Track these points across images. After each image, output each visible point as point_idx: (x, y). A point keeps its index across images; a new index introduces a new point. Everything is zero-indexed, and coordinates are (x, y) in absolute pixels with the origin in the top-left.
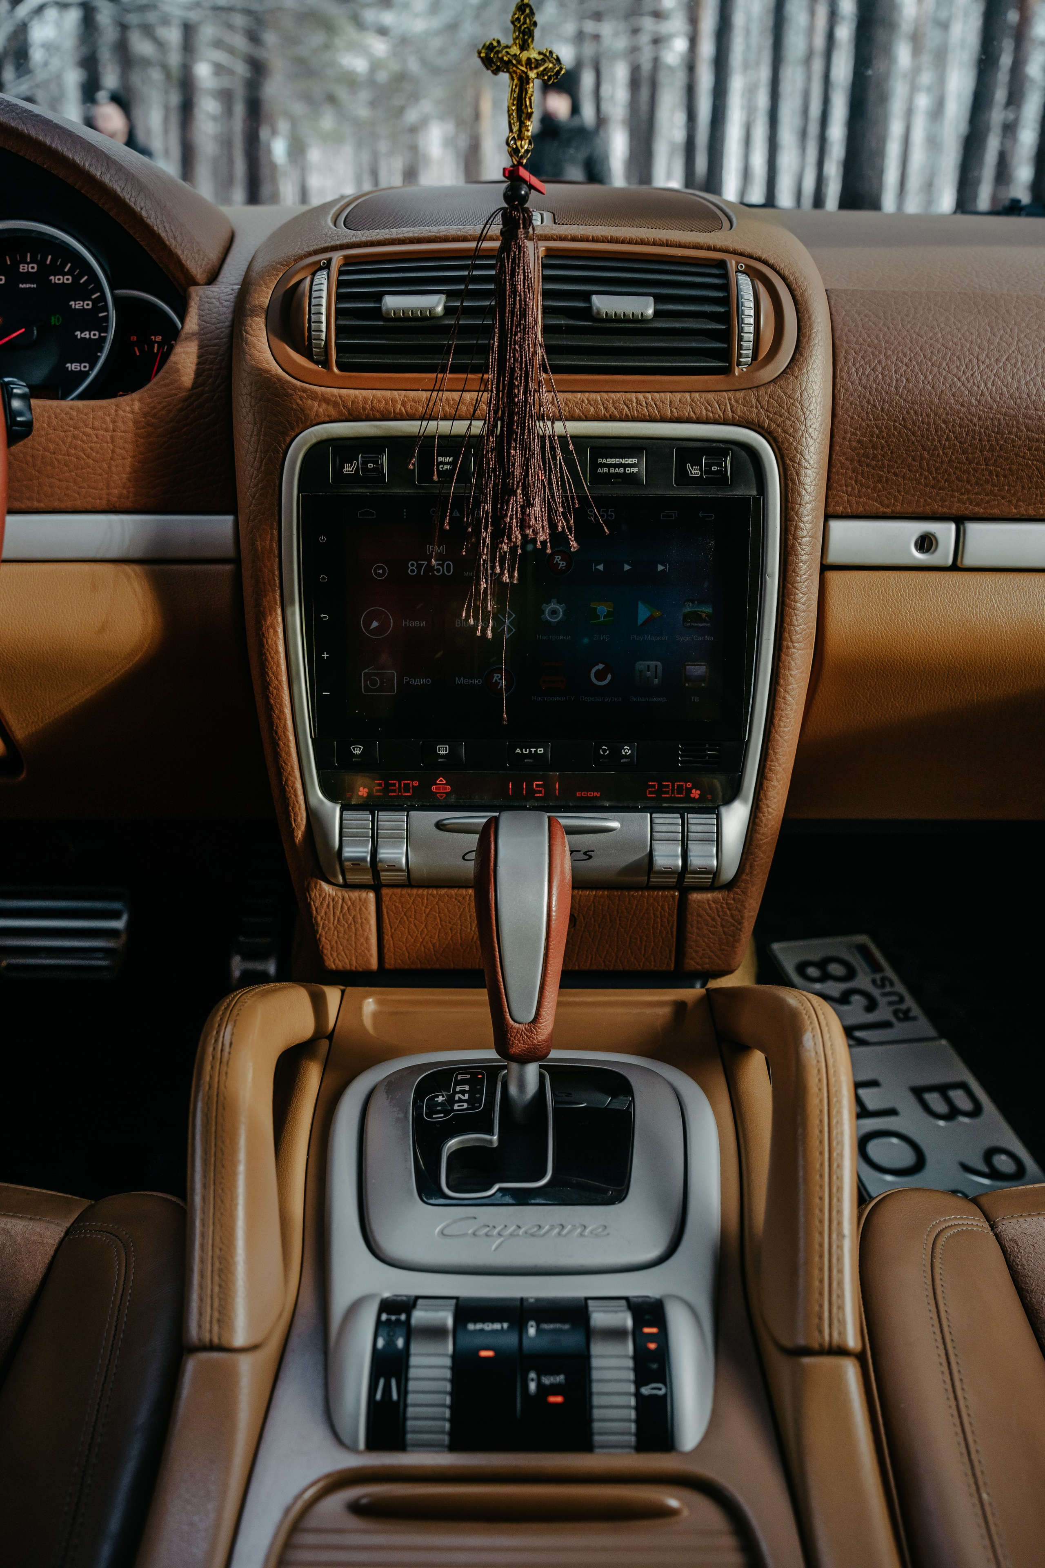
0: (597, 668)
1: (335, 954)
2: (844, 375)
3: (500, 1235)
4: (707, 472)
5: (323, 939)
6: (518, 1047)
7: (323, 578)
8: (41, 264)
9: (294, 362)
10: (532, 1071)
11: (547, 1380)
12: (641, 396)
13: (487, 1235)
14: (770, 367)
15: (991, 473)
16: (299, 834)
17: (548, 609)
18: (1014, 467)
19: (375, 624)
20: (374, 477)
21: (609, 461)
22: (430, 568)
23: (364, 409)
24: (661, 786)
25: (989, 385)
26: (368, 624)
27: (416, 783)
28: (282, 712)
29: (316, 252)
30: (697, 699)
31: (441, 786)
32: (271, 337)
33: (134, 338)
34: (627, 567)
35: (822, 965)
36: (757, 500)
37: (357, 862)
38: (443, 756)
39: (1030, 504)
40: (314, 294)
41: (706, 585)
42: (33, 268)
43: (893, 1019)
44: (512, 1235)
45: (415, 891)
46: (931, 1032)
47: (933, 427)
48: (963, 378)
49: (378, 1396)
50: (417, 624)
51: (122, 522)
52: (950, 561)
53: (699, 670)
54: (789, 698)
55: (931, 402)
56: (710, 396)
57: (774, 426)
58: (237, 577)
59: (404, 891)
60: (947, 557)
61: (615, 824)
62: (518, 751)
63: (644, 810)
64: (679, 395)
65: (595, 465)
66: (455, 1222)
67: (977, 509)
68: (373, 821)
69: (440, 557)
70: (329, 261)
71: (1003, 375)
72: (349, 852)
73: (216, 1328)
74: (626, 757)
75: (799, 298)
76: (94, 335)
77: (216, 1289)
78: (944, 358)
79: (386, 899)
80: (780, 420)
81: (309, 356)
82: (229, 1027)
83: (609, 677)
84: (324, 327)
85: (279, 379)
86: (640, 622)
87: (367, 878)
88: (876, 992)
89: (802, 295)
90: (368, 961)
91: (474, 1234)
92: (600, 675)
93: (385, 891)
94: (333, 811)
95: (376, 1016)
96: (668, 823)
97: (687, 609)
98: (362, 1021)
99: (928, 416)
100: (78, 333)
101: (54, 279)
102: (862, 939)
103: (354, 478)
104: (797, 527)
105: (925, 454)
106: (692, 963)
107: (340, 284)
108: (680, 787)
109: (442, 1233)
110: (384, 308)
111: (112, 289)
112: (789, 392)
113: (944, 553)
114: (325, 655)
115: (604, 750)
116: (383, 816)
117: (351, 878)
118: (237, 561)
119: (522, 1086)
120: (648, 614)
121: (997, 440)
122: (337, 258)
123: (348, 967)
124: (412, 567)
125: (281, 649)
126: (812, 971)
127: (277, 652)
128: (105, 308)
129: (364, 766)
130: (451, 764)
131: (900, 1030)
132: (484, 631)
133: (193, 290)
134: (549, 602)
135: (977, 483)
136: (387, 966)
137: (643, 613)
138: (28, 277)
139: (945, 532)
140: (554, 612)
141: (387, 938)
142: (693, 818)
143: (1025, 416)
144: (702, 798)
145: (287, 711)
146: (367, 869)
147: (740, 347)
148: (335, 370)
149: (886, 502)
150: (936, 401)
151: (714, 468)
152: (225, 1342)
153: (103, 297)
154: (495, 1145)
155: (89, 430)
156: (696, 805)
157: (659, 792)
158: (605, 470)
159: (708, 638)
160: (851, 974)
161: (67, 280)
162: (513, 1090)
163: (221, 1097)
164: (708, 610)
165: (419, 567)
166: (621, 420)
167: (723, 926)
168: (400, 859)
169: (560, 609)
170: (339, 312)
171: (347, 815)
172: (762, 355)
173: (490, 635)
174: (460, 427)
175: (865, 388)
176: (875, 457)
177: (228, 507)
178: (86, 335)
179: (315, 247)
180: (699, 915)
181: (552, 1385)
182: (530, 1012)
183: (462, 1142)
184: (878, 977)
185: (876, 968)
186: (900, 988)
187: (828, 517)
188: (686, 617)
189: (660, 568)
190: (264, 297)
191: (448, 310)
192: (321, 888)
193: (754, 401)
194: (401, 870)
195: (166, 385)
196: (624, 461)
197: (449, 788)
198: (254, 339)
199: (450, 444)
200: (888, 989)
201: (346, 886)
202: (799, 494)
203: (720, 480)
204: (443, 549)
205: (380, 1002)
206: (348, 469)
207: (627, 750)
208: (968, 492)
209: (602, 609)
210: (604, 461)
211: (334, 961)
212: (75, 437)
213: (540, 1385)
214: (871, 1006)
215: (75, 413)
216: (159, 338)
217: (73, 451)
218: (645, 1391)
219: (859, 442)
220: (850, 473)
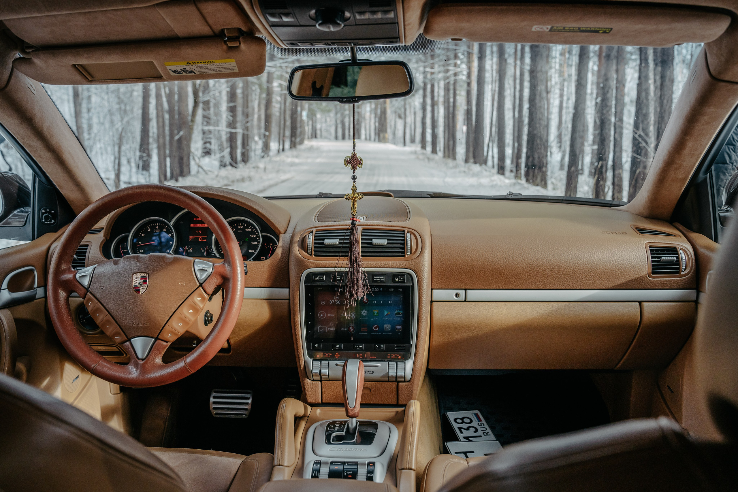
0: (374, 326)
1: (310, 398)
2: (434, 256)
3: (342, 450)
4: (400, 280)
5: (307, 394)
6: (350, 414)
7: (310, 304)
8: (244, 226)
9: (304, 254)
10: (354, 420)
11: (348, 473)
12: (384, 262)
13: (340, 450)
14: (414, 255)
15: (472, 278)
16: (302, 366)
17: (363, 312)
18: (477, 277)
19: (322, 315)
20: (322, 281)
21: (377, 277)
22: (335, 302)
23: (320, 265)
24: (391, 355)
25: (470, 258)
26: (320, 315)
27: (331, 354)
28: (299, 336)
29: (310, 228)
30: (399, 334)
31: (337, 355)
32: (299, 249)
33: (265, 244)
34: (382, 302)
35: (462, 419)
36: (412, 286)
37: (316, 373)
38: (337, 347)
39: (482, 286)
40: (309, 239)
41: (401, 306)
42: (242, 227)
43: (482, 435)
44: (345, 450)
45: (330, 382)
46: (495, 439)
47: (456, 268)
48: (463, 256)
49: (313, 475)
50: (331, 315)
51: (261, 290)
52: (464, 300)
53: (399, 327)
54: (421, 333)
55: (456, 262)
56: (400, 262)
57: (415, 269)
58: (289, 303)
59: (328, 382)
60: (463, 298)
61: (379, 365)
62: (356, 346)
63: (387, 361)
64: (393, 262)
65: (373, 278)
66: (333, 448)
67: (469, 287)
68: (320, 363)
69: (338, 300)
70: (313, 231)
71: (473, 255)
72: (314, 371)
73: (280, 461)
74: (382, 348)
75: (422, 238)
76: (256, 243)
77: (281, 454)
78: (459, 251)
79: (323, 384)
80: (417, 267)
81: (308, 253)
82: (285, 404)
83: (378, 328)
84: (311, 247)
85: (301, 258)
86: (385, 315)
87: (319, 378)
88: (478, 427)
89: (423, 238)
90: (319, 400)
91: (337, 450)
92: (376, 328)
93: (323, 382)
94: (310, 361)
95: (320, 413)
96: (393, 364)
97: (397, 312)
98: (316, 414)
99: (455, 265)
100: (252, 243)
101: (247, 230)
102: (477, 412)
103: (317, 281)
104: (422, 292)
105: (455, 274)
106: (401, 402)
107: (315, 236)
108: (396, 356)
109: (330, 450)
110: (325, 243)
111: (261, 233)
112: (419, 261)
113: (462, 297)
114: (310, 323)
115: (377, 346)
116: (322, 362)
117: (315, 378)
118: (289, 299)
119: (352, 424)
120: (387, 313)
121: (472, 271)
122: (315, 230)
123: (313, 402)
124: (331, 302)
125: (299, 321)
126: (459, 421)
127: (298, 322)
128: (259, 237)
129: (319, 350)
130: (340, 349)
131: (484, 438)
132: (348, 317)
133: (281, 235)
134: (363, 310)
135: (468, 281)
136: (323, 402)
137: (386, 313)
138: (240, 229)
139: (462, 292)
140: (364, 313)
141: (323, 394)
142: (399, 363)
143: (479, 265)
144: (401, 358)
145: (300, 336)
146: (318, 375)
147: (407, 251)
148: (314, 256)
149: (446, 285)
150: (457, 261)
151: (402, 279)
152: (282, 464)
153: (258, 234)
154: (344, 434)
155: (255, 269)
156: (400, 360)
157: (391, 357)
158: (376, 279)
159: (401, 319)
160: (471, 421)
161: (250, 230)
162: (350, 425)
163: (283, 417)
164: (402, 312)
165: (332, 302)
166: (379, 268)
167: (408, 392)
168: (327, 373)
169: (366, 312)
170: (314, 243)
171: (314, 362)
172: (413, 252)
173: (349, 318)
174: (343, 269)
175: (439, 259)
176: (443, 275)
177: (288, 287)
178: (254, 243)
179: (310, 227)
180: (402, 389)
181: (349, 474)
182: (353, 405)
183: (336, 434)
184: (480, 423)
185: (480, 420)
186: (486, 426)
187: (432, 289)
188: (396, 314)
189: (390, 302)
190: (297, 238)
191: (340, 243)
192: (307, 381)
193: (411, 263)
194: (327, 376)
195: (274, 258)
196: (380, 277)
197: (339, 356)
198: (295, 249)
199: (340, 274)
200: (482, 426)
201: (313, 380)
202: (422, 285)
203: (403, 282)
204: (338, 298)
205: (321, 410)
206: (316, 279)
207: (382, 346)
208: (467, 283)
209: (376, 312)
210: (376, 277)
211: (310, 400)
212: (252, 270)
213: (347, 473)
214: (476, 431)
215: (252, 265)
216: (272, 244)
217: (251, 273)
218: (369, 475)
219: (439, 271)
220: (437, 279)
